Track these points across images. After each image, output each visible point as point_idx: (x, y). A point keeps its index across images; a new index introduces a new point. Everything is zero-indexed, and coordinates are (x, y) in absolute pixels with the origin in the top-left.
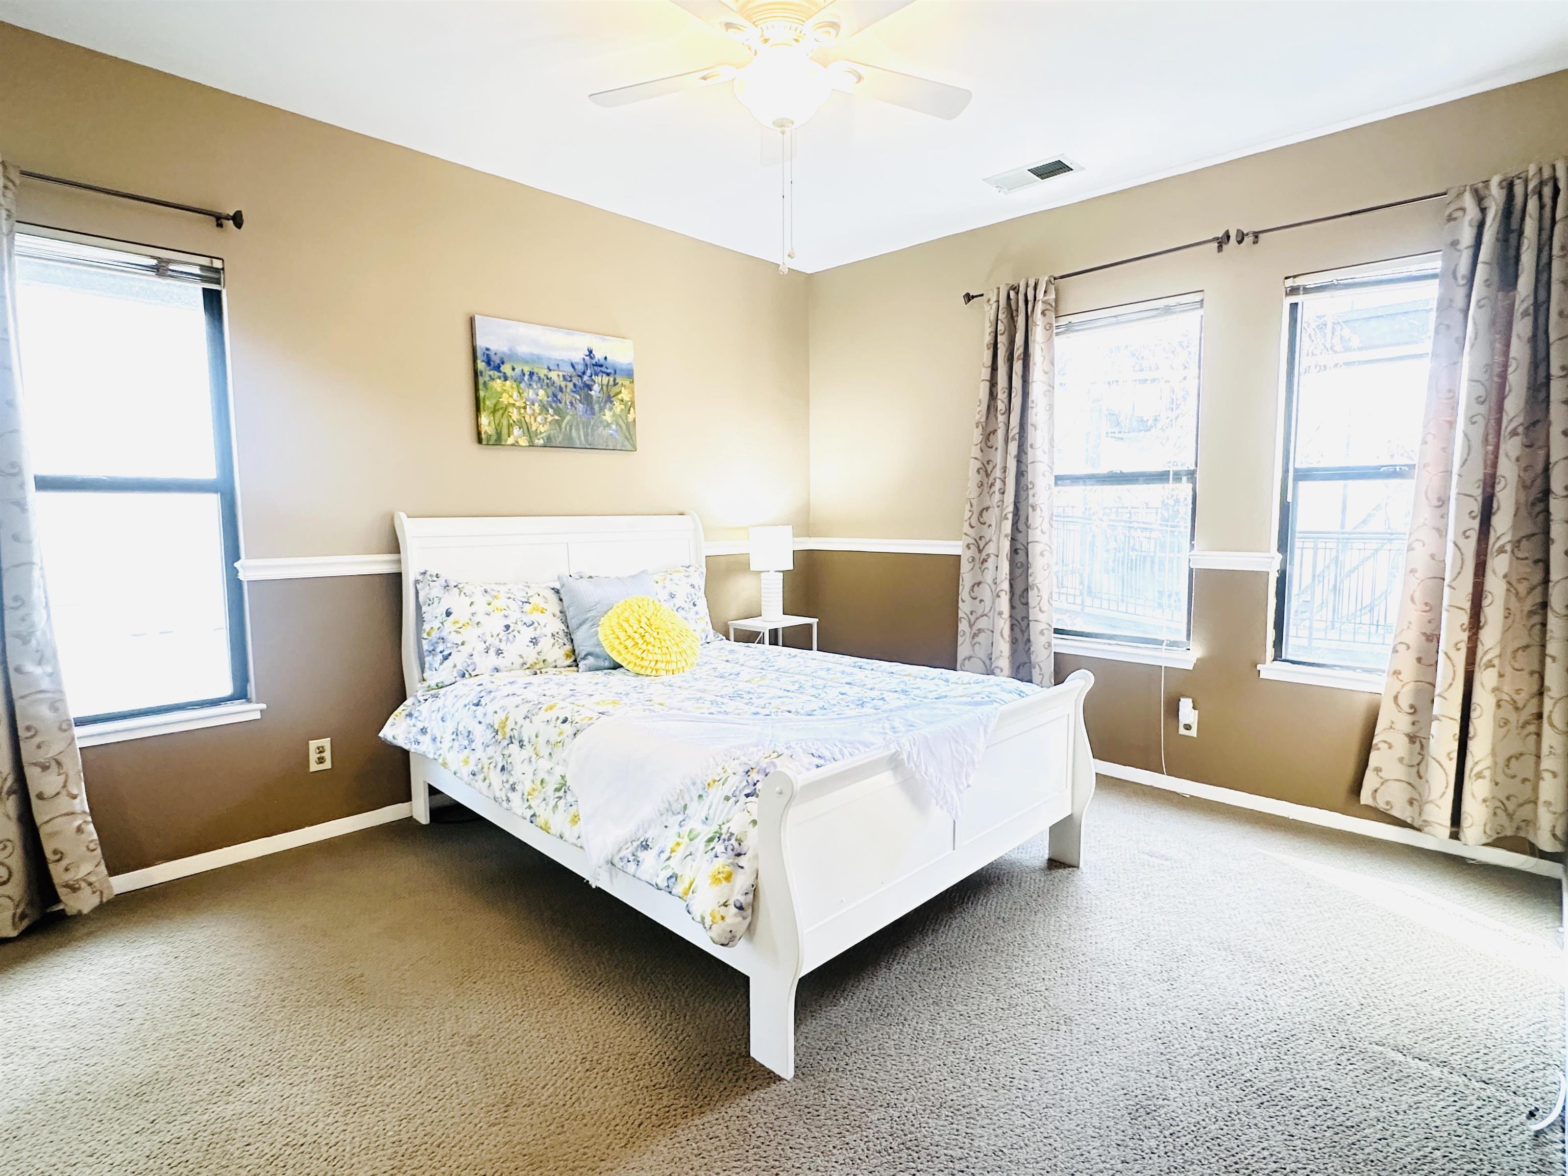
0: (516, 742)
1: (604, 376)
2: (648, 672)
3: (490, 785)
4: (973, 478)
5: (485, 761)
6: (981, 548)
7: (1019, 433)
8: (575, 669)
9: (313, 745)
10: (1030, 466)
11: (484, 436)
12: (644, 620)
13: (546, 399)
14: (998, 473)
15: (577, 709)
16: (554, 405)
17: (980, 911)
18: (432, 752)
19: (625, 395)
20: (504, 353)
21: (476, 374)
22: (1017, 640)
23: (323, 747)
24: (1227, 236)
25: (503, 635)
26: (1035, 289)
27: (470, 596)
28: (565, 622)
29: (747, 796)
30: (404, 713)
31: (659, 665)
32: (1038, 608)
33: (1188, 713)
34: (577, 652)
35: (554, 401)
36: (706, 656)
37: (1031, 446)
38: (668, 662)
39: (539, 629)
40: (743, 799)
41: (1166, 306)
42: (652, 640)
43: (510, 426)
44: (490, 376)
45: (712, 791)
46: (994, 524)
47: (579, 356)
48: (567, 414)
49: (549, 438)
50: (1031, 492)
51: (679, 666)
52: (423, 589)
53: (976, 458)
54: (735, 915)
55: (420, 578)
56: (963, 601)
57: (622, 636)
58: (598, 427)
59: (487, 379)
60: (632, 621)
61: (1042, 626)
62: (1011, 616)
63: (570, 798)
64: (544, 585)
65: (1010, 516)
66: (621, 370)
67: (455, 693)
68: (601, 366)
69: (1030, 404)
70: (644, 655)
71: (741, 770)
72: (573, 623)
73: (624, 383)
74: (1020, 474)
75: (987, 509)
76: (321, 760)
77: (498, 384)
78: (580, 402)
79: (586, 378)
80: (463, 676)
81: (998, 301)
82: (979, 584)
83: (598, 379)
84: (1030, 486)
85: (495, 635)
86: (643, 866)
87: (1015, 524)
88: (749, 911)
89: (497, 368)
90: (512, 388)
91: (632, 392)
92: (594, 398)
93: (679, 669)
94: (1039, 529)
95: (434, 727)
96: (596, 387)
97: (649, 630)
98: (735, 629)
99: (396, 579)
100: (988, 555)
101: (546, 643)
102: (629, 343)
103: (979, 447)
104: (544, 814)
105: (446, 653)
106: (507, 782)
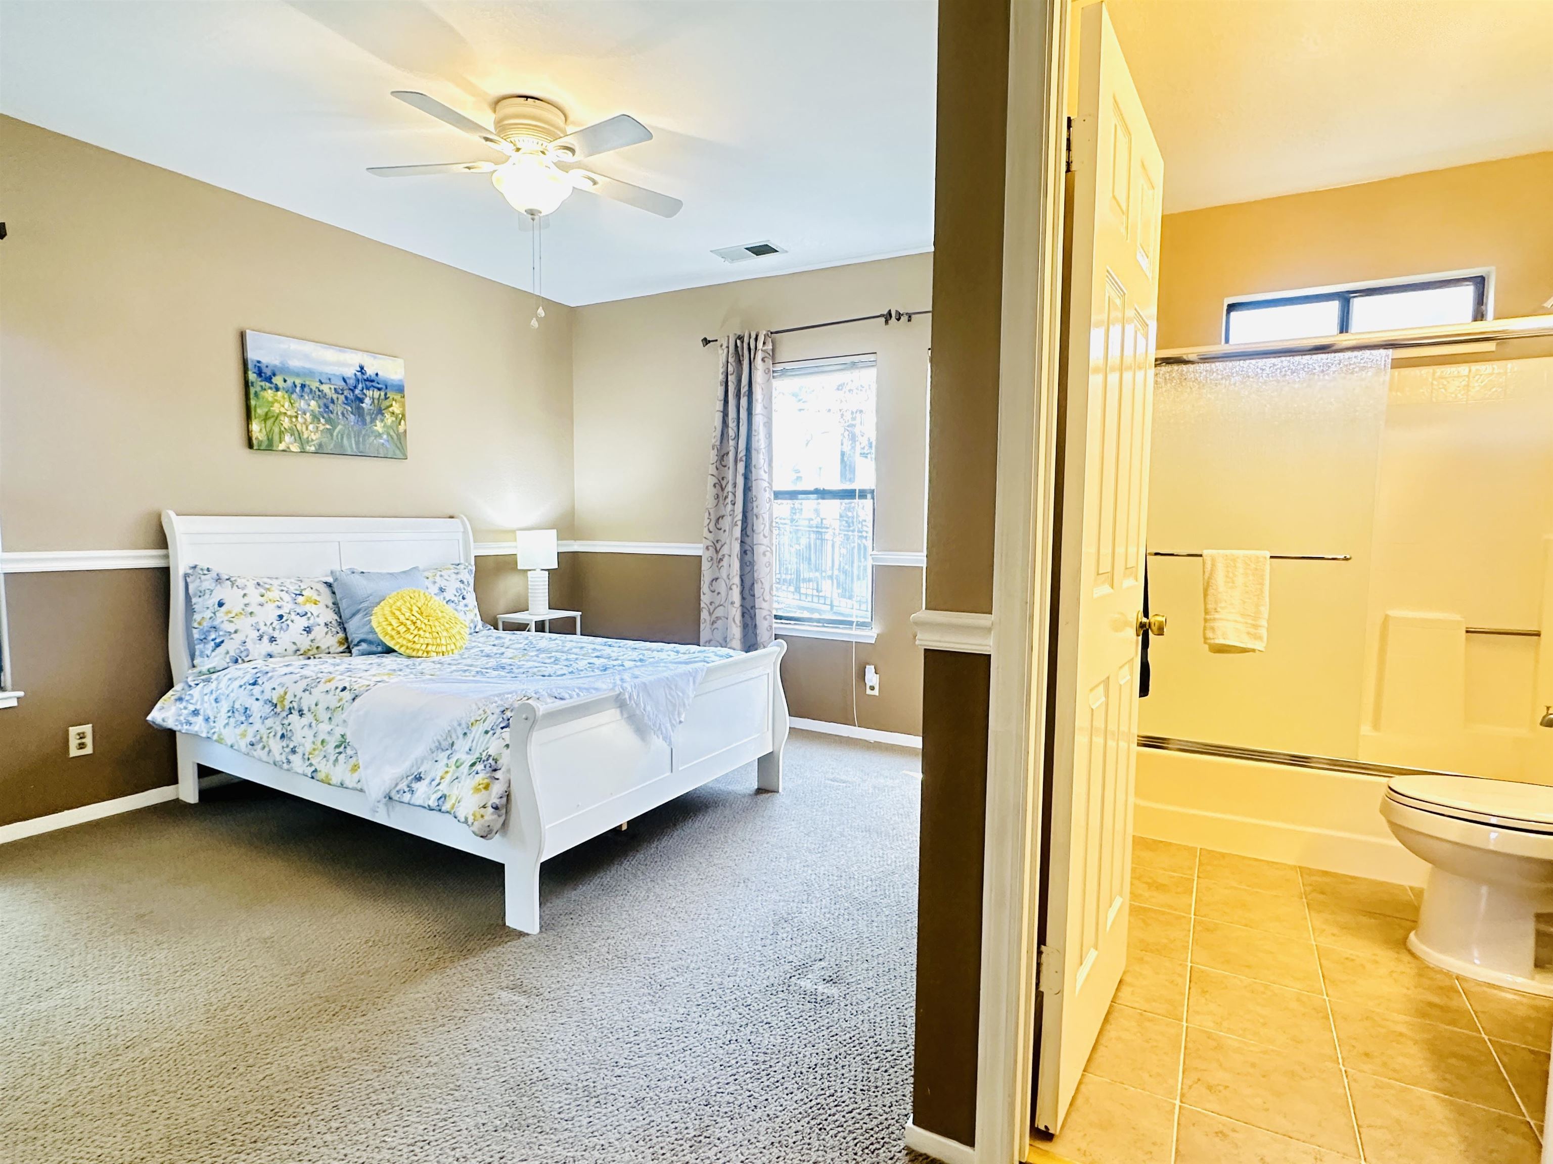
0: (295, 713)
1: (376, 390)
2: (420, 654)
3: (270, 751)
4: (711, 491)
5: (264, 731)
6: (718, 549)
7: (746, 455)
8: (349, 654)
9: (73, 731)
10: (754, 483)
11: (255, 442)
12: (415, 609)
13: (317, 409)
14: (730, 488)
15: (354, 680)
16: (325, 415)
17: (697, 825)
18: (205, 731)
19: (396, 408)
20: (275, 366)
21: (247, 384)
22: (748, 625)
23: (83, 733)
24: (890, 313)
25: (276, 624)
26: (756, 339)
27: (243, 589)
28: (338, 612)
29: (502, 728)
30: (173, 698)
31: (429, 648)
32: (761, 599)
33: (872, 678)
34: (350, 640)
35: (325, 412)
36: (475, 642)
37: (755, 466)
38: (438, 645)
39: (312, 618)
40: (499, 731)
41: (852, 362)
42: (423, 626)
43: (281, 433)
44: (262, 386)
45: (474, 729)
46: (727, 530)
47: (350, 372)
48: (339, 424)
49: (320, 445)
50: (755, 504)
51: (449, 649)
52: (193, 582)
53: (712, 475)
54: (492, 814)
55: (190, 571)
56: (704, 594)
57: (395, 623)
58: (369, 437)
59: (258, 389)
60: (404, 610)
61: (765, 613)
62: (742, 606)
63: (349, 751)
64: (317, 580)
65: (739, 523)
66: (393, 386)
67: (229, 676)
68: (372, 381)
69: (753, 433)
70: (416, 639)
71: (498, 711)
72: (346, 614)
73: (395, 397)
74: (747, 489)
75: (723, 517)
76: (82, 746)
77: (269, 394)
78: (352, 413)
79: (357, 392)
80: (236, 661)
81: (728, 347)
82: (717, 579)
83: (369, 393)
84: (754, 499)
85: (268, 624)
86: (417, 795)
87: (744, 530)
88: (504, 811)
89: (269, 379)
90: (283, 397)
91: (403, 406)
92: (366, 411)
93: (448, 652)
94: (762, 534)
95: (208, 708)
96: (367, 401)
97: (421, 618)
98: (503, 622)
99: (164, 573)
100: (724, 555)
101: (319, 632)
102: (400, 361)
103: (715, 465)
104: (324, 768)
105: (218, 641)
106: (288, 746)
